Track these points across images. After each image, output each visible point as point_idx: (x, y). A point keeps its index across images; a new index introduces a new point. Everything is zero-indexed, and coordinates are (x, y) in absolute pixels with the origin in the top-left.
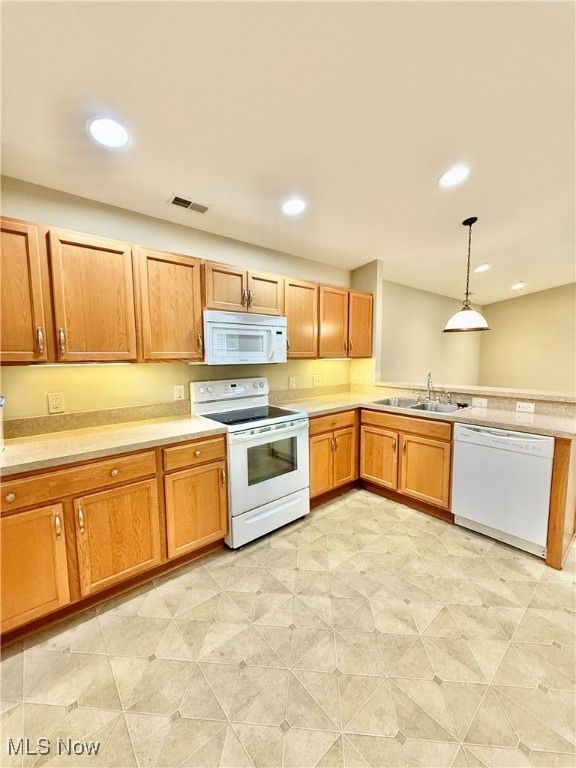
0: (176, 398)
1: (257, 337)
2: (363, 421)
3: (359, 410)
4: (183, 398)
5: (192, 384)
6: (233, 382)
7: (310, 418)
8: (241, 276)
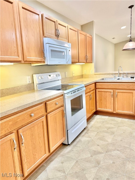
0: (28, 83)
1: (62, 52)
2: (97, 87)
3: (95, 83)
4: (30, 82)
5: (34, 75)
6: (50, 74)
7: (85, 87)
8: (55, 22)
